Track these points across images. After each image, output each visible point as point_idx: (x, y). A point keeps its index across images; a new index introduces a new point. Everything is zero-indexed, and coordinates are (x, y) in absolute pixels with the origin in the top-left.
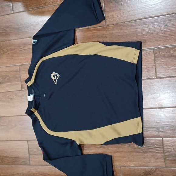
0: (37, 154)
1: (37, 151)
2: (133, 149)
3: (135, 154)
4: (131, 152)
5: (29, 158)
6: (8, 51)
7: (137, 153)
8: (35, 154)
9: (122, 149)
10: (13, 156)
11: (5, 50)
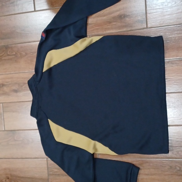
0: (59, 175)
1: (58, 171)
2: (174, 172)
3: (177, 177)
4: (172, 174)
5: (48, 179)
6: (26, 54)
7: (180, 176)
8: (55, 175)
9: (162, 171)
10: (29, 177)
11: (24, 53)
